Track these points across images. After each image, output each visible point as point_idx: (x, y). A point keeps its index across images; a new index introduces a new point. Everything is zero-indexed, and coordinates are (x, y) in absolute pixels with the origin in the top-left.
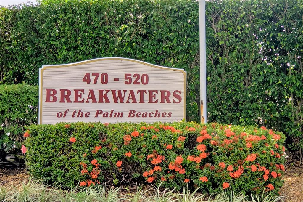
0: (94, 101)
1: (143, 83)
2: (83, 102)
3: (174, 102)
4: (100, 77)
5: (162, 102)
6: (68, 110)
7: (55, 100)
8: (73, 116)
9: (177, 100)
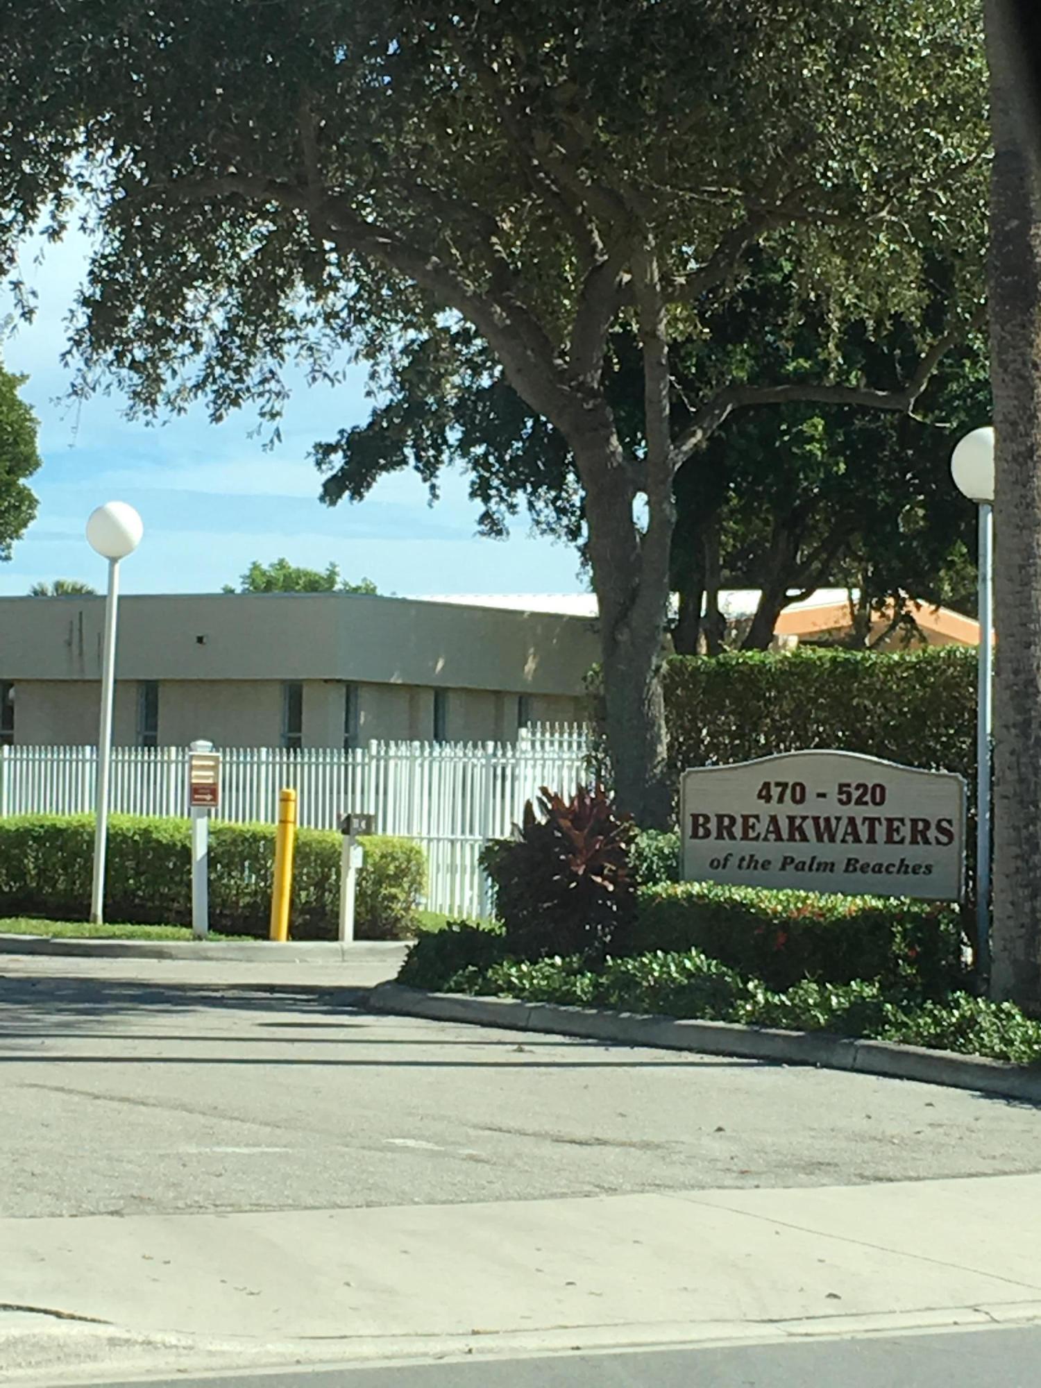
0: (779, 838)
1: (875, 803)
2: (757, 838)
3: (938, 842)
4: (788, 792)
5: (914, 841)
6: (730, 855)
7: (707, 834)
8: (740, 867)
9: (944, 839)
